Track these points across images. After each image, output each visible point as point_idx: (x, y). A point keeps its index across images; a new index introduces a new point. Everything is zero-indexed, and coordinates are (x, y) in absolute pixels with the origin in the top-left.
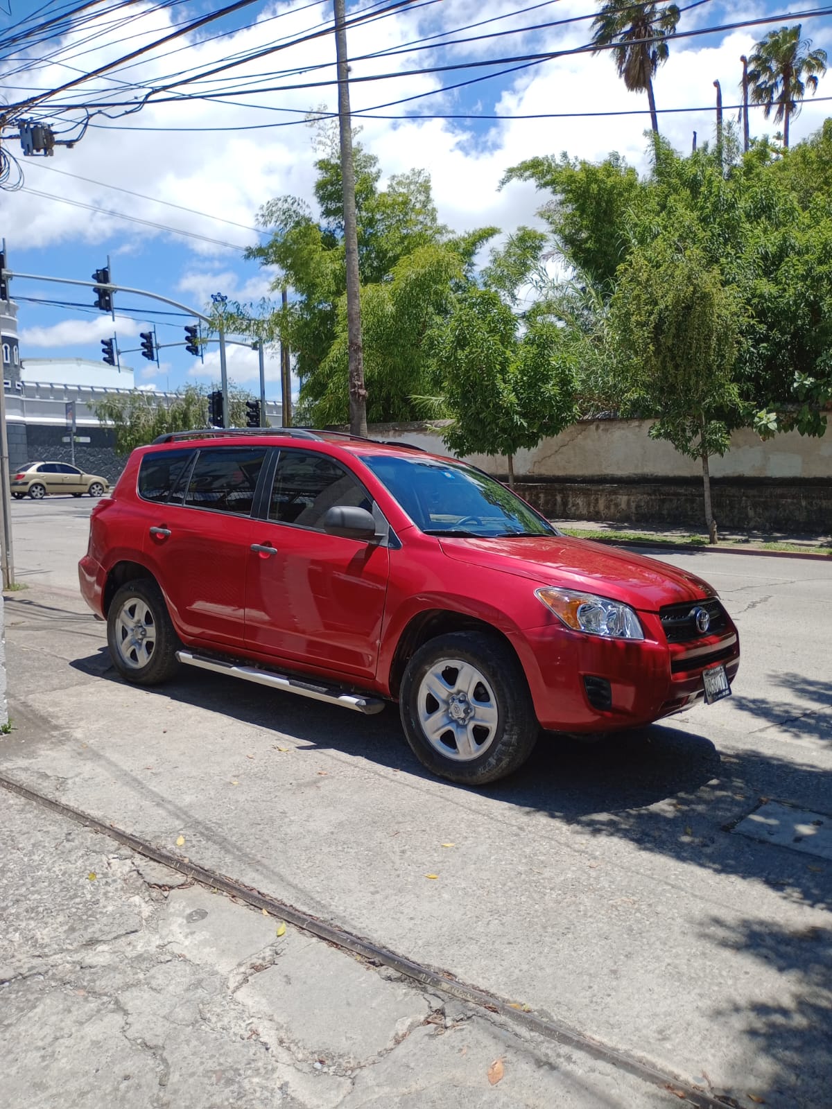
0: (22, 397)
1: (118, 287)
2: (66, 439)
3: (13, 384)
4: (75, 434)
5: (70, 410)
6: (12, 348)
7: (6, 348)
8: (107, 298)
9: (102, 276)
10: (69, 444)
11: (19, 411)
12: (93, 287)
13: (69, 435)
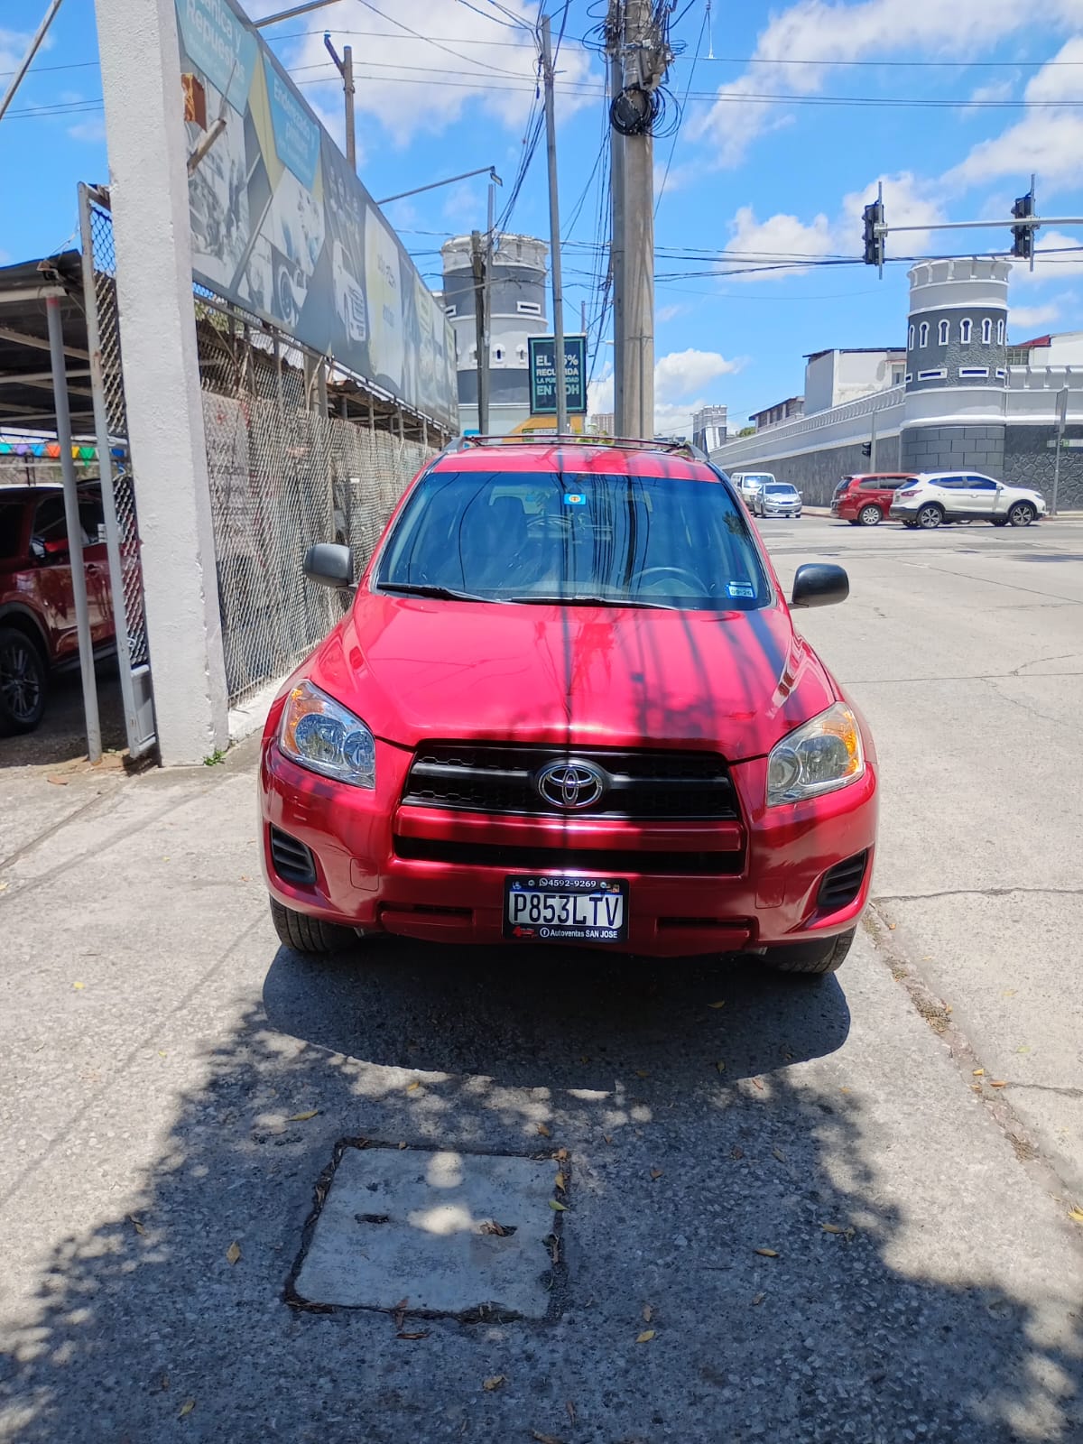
0: (1006, 389)
1: (1042, 219)
2: (1051, 444)
3: (992, 372)
4: (1064, 436)
5: (1061, 403)
6: (995, 322)
7: (987, 323)
8: (1027, 238)
9: (1023, 207)
10: (1053, 451)
11: (998, 408)
12: (1011, 227)
13: (1056, 438)
